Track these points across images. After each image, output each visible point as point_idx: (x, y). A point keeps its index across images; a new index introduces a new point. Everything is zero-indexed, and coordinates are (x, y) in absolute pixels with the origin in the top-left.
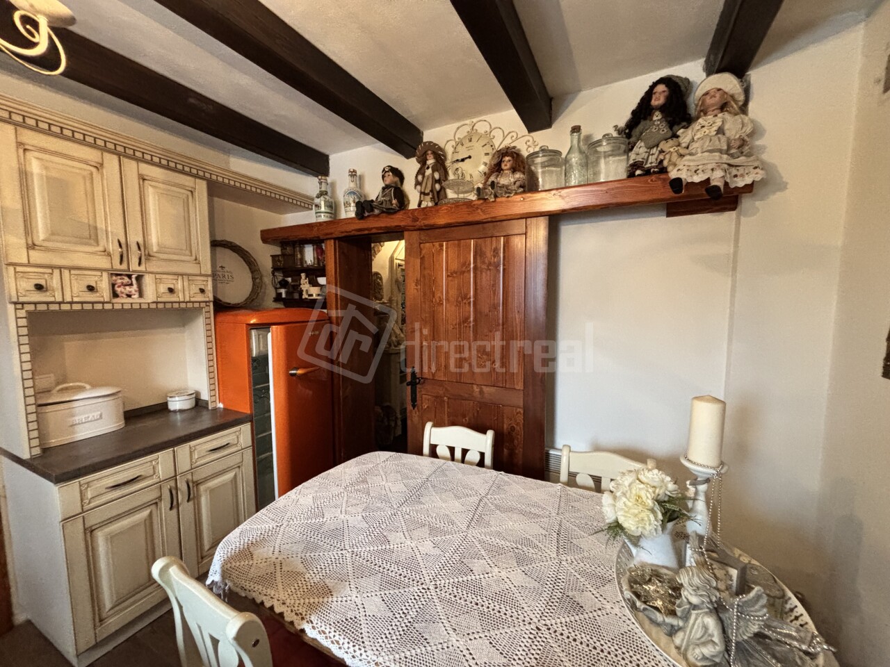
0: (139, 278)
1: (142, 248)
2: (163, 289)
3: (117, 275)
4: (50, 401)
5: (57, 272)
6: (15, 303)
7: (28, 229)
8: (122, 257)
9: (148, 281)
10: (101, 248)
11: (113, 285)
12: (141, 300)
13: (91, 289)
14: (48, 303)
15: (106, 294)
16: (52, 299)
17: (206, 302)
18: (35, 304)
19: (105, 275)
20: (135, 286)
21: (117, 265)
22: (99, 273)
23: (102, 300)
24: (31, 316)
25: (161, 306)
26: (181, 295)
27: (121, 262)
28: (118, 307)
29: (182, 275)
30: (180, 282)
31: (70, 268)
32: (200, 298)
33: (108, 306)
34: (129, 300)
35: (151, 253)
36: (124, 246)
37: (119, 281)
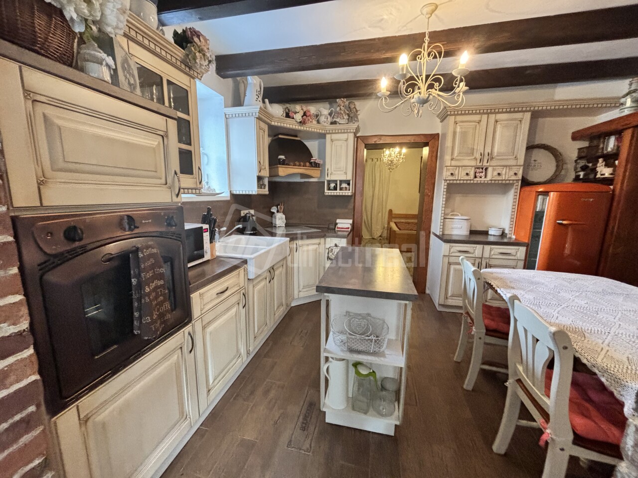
0: (486, 169)
1: (490, 155)
2: (495, 173)
3: (478, 168)
4: (448, 217)
5: (458, 168)
6: (445, 180)
7: (452, 154)
8: (481, 160)
9: (490, 170)
10: (474, 157)
11: (476, 173)
12: (485, 179)
13: (467, 174)
14: (453, 180)
15: (472, 176)
16: (454, 179)
17: (517, 180)
18: (450, 180)
19: (473, 168)
20: (484, 173)
21: (478, 164)
22: (471, 168)
23: (470, 179)
24: (449, 185)
25: (493, 182)
26: (504, 176)
27: (480, 162)
28: (475, 182)
29: (506, 166)
30: (504, 170)
31: (462, 166)
32: (514, 178)
33: (472, 182)
34: (481, 179)
35: (493, 157)
36: (482, 155)
37: (478, 171)
